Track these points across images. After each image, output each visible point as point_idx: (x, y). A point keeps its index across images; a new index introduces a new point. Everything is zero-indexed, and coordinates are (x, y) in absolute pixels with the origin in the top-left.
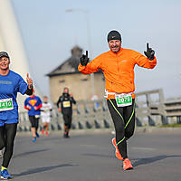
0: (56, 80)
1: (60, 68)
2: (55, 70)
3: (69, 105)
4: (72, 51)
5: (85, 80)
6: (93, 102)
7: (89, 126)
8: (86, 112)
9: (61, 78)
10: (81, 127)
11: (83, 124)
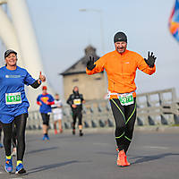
0: (70, 79)
1: (73, 67)
2: (69, 69)
3: (79, 103)
4: (86, 51)
5: (99, 79)
6: (106, 101)
7: (102, 125)
8: (100, 111)
9: (74, 77)
10: (94, 126)
11: (96, 122)
